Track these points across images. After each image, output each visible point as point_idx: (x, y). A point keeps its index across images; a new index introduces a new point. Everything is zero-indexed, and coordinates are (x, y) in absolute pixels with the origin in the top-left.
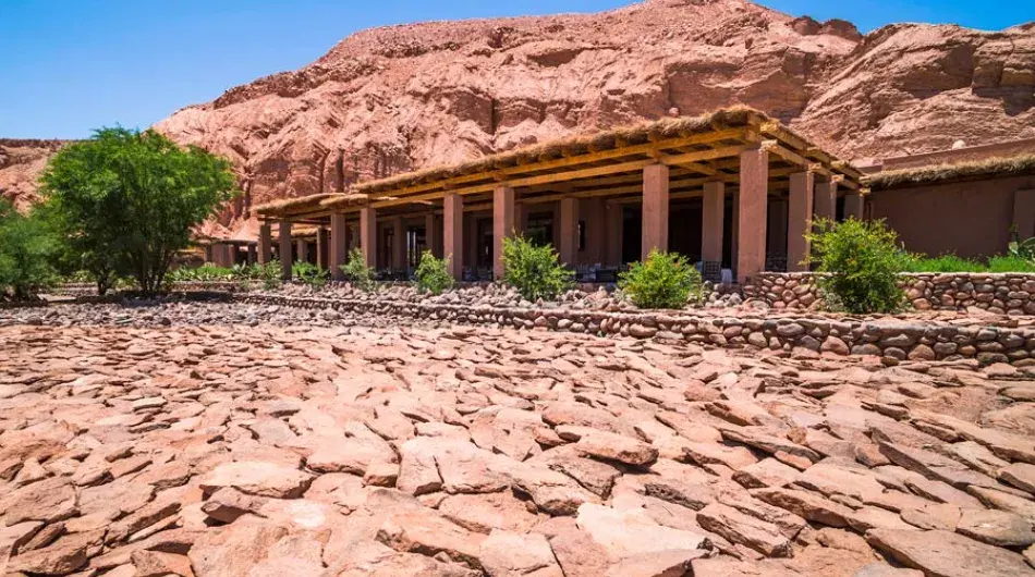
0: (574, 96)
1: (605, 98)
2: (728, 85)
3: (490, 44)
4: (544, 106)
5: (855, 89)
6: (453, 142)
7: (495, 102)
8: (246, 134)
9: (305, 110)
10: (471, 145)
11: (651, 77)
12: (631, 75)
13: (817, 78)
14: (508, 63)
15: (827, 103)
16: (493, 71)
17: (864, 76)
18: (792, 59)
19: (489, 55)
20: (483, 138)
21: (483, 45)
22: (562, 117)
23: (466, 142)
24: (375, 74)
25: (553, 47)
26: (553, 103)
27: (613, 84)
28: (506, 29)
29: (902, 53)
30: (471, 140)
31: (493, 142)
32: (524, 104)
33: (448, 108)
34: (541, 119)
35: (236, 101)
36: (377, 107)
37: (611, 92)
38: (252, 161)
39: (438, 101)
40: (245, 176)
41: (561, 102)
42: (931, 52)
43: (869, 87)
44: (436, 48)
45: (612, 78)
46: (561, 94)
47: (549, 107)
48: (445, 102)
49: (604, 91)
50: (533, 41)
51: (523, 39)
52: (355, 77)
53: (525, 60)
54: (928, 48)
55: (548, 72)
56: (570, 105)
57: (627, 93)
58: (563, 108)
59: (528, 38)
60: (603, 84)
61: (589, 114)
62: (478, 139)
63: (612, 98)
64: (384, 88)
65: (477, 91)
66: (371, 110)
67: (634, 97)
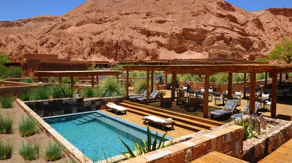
0: (165, 32)
1: (171, 34)
2: (193, 33)
3: (146, 16)
4: (159, 33)
5: (211, 38)
6: (141, 40)
7: (149, 31)
8: (91, 34)
9: (106, 30)
10: (145, 41)
11: (180, 30)
12: (176, 29)
13: (207, 34)
14: (151, 22)
15: (208, 39)
16: (148, 23)
17: (212, 36)
18: (203, 30)
19: (146, 19)
20: (147, 39)
21: (144, 15)
22: (163, 36)
23: (143, 40)
24: (120, 20)
25: (161, 19)
26: (161, 33)
27: (173, 31)
28: (150, 12)
29: (217, 33)
30: (144, 40)
31: (149, 40)
32: (155, 32)
33: (139, 32)
34: (159, 36)
35: (83, 24)
36: (122, 30)
37: (173, 32)
38: (94, 41)
39: (137, 30)
40: (92, 45)
41: (163, 33)
42: (220, 34)
43: (213, 37)
44: (132, 13)
45: (173, 29)
46: (163, 31)
47: (160, 34)
48: (138, 31)
49: (171, 32)
50: (156, 16)
51: (154, 15)
52: (115, 21)
53: (155, 21)
54: (219, 33)
55: (160, 25)
56: (164, 34)
57: (176, 33)
58: (163, 34)
59: (155, 15)
60: (171, 30)
61: (168, 36)
62: (146, 39)
63: (173, 33)
64: (123, 25)
65: (145, 29)
66: (121, 30)
67: (177, 34)
